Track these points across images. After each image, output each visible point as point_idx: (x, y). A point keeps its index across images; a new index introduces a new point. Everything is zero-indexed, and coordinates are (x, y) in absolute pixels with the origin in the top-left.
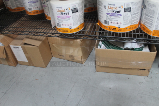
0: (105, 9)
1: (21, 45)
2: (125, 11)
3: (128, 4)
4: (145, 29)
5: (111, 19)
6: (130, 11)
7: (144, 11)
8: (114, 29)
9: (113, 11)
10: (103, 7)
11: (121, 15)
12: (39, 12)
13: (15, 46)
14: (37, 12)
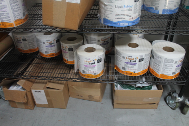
0: (123, 59)
1: (44, 89)
2: (139, 61)
3: (142, 56)
4: (153, 73)
5: (128, 67)
6: (143, 61)
7: (153, 60)
8: (131, 74)
9: (130, 61)
10: (122, 57)
11: (136, 64)
12: (55, 55)
13: (37, 90)
14: (53, 55)
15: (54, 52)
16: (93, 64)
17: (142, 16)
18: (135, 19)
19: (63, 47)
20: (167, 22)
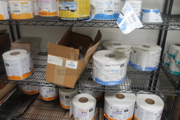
0: (111, 109)
2: (125, 112)
6: (128, 111)
7: (136, 110)
9: (117, 111)
10: (110, 108)
14: (52, 98)
15: (52, 96)
16: (85, 113)
17: (128, 72)
18: (121, 79)
19: (60, 94)
20: (150, 75)
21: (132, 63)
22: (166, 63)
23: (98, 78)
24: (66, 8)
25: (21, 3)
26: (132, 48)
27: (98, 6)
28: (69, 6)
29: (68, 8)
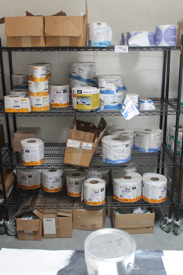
1: (54, 217)
2: (133, 189)
3: (134, 185)
4: (145, 199)
5: (125, 194)
6: (136, 189)
7: (143, 188)
8: (127, 200)
9: (126, 189)
10: (119, 187)
11: (131, 191)
12: (59, 190)
13: (48, 219)
14: (57, 190)
15: (58, 187)
16: (98, 192)
17: (133, 155)
18: (127, 158)
19: (69, 181)
20: (157, 159)
21: (136, 146)
22: (168, 145)
23: (107, 158)
24: (83, 103)
25: (43, 98)
26: (134, 132)
27: (105, 99)
28: (86, 101)
29: (84, 102)
